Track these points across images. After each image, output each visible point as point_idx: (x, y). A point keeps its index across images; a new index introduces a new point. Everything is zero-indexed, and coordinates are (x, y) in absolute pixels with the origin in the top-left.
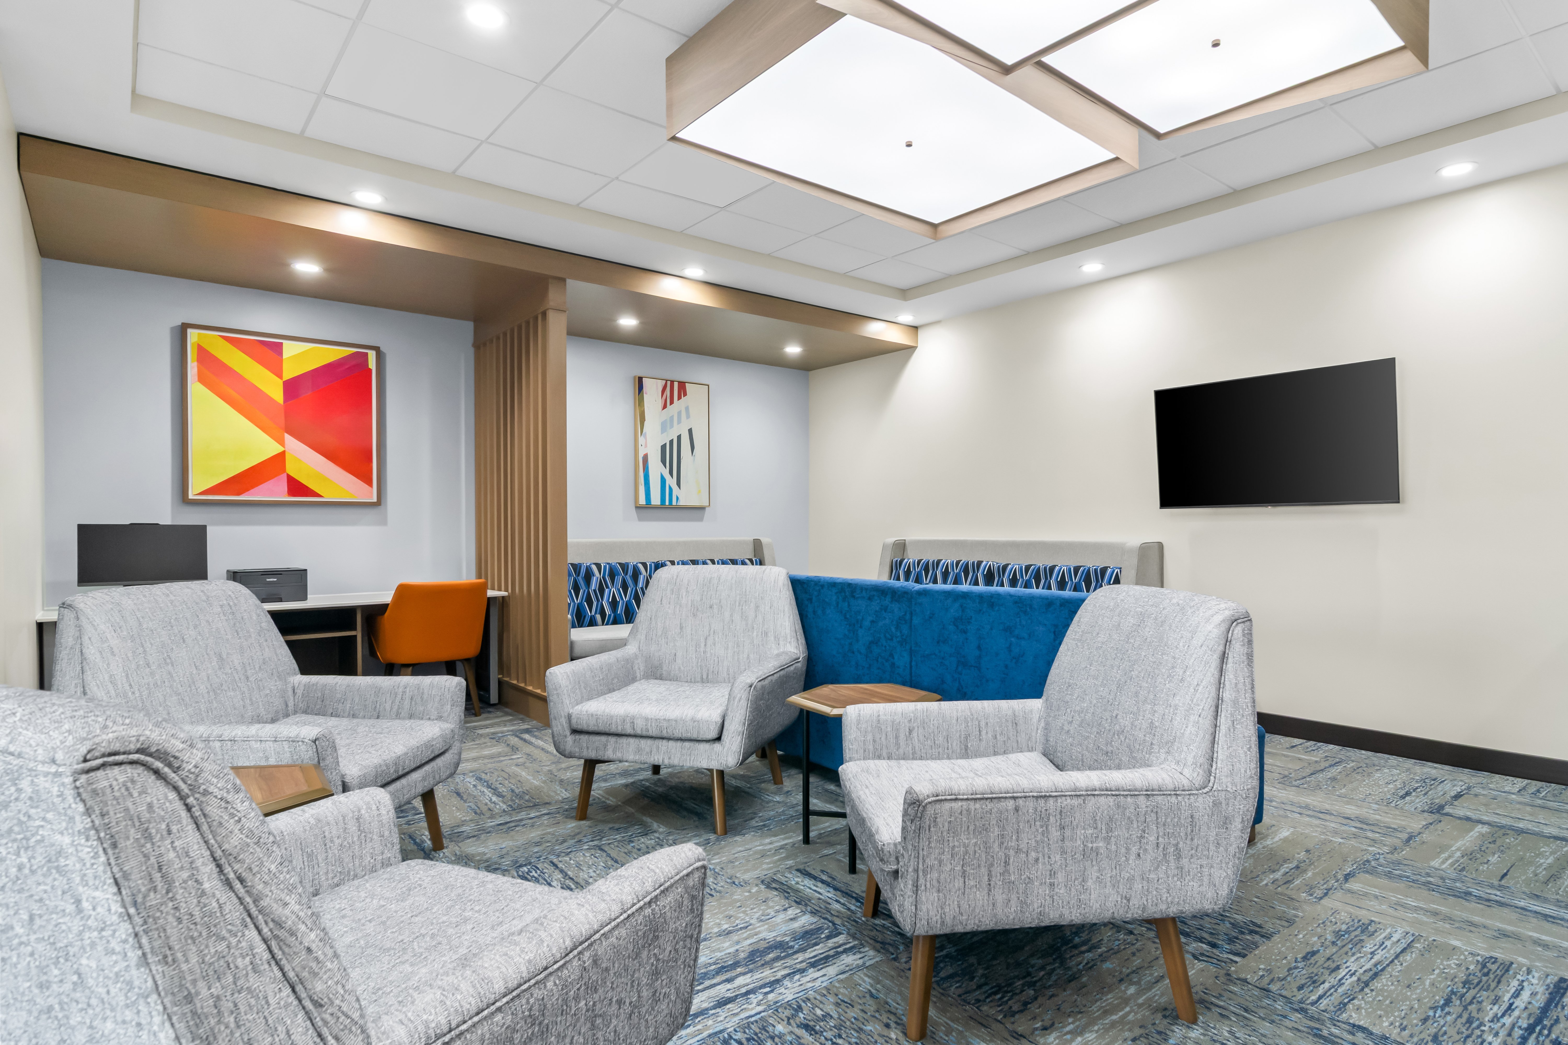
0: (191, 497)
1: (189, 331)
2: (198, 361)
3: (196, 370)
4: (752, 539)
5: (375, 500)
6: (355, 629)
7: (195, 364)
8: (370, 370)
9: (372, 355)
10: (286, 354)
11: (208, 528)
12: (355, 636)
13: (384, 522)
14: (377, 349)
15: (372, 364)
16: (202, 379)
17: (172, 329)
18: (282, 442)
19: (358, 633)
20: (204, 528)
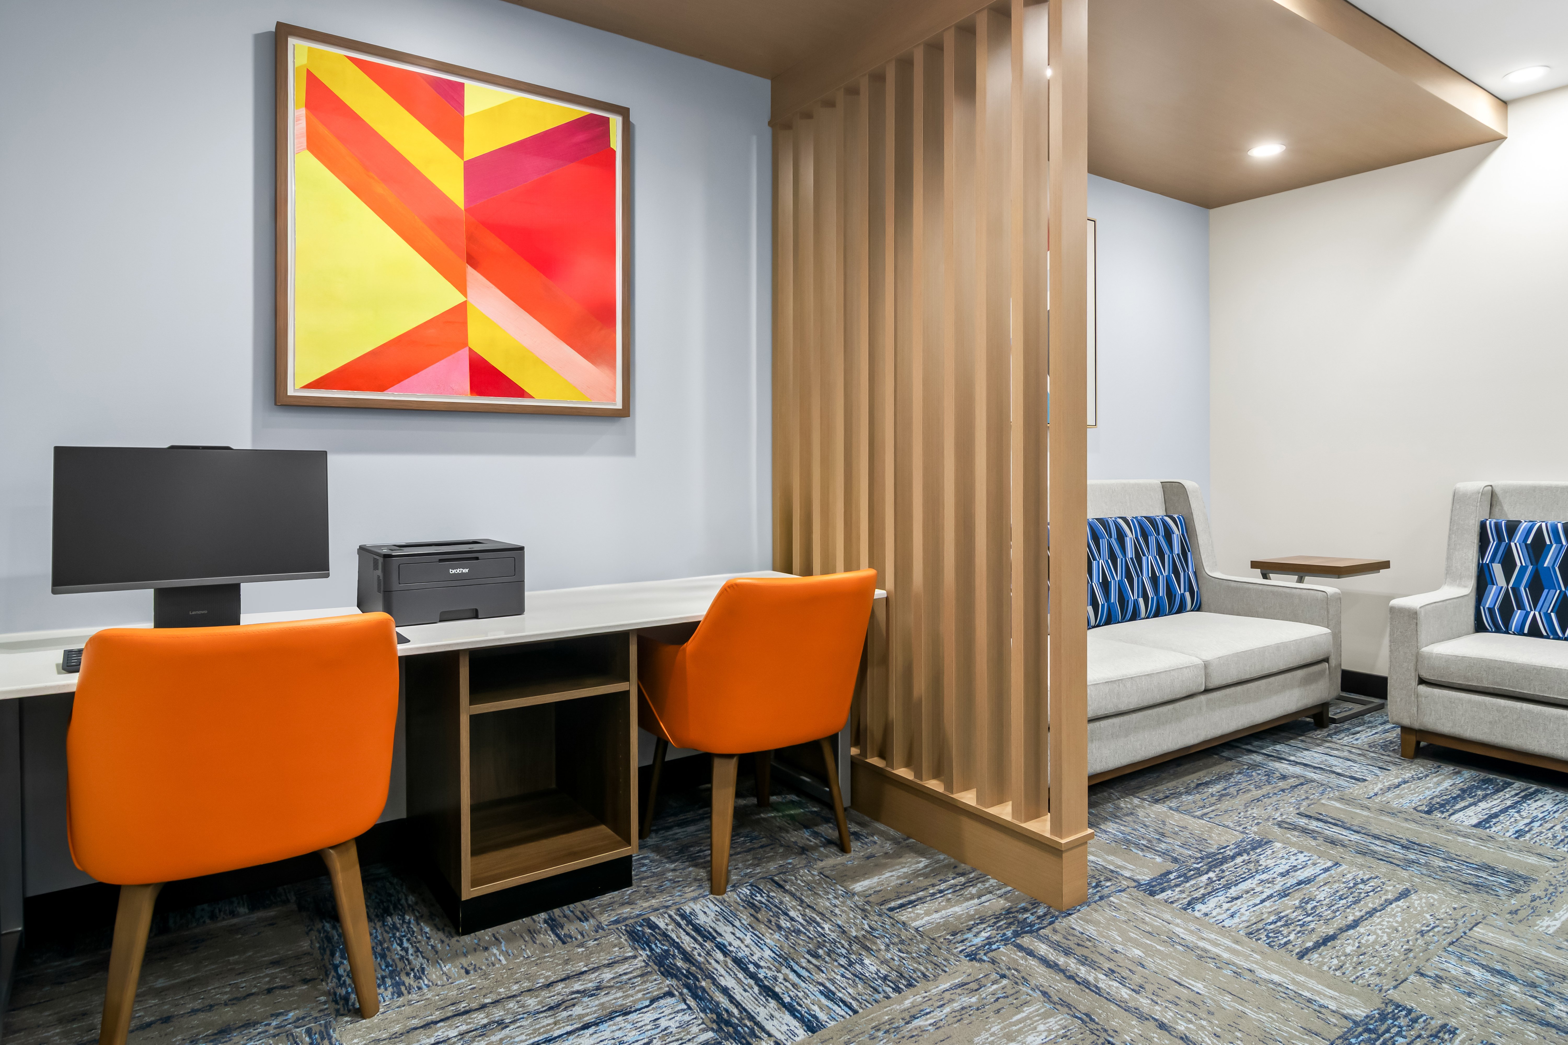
0: (291, 392)
1: (292, 41)
2: (307, 106)
3: (303, 124)
4: (1157, 482)
5: (619, 405)
6: (626, 678)
7: (303, 111)
8: (614, 152)
9: (616, 123)
10: (469, 109)
11: (330, 458)
12: (627, 693)
13: (629, 449)
14: (624, 112)
15: (616, 142)
16: (314, 145)
17: (259, 38)
18: (461, 286)
19: (631, 686)
20: (321, 457)
